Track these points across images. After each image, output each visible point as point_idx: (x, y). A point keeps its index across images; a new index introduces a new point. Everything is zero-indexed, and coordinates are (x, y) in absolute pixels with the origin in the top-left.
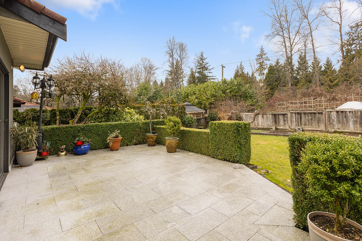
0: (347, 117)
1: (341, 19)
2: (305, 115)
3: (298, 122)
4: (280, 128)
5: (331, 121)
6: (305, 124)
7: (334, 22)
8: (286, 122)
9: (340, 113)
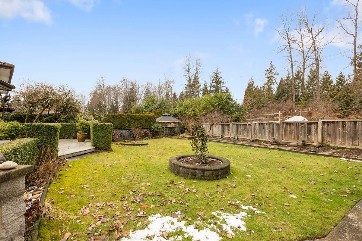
0: (265, 128)
1: (356, 31)
2: (240, 125)
3: (236, 132)
4: (226, 136)
5: (255, 131)
6: (240, 134)
7: (349, 34)
8: (229, 132)
9: (261, 125)
